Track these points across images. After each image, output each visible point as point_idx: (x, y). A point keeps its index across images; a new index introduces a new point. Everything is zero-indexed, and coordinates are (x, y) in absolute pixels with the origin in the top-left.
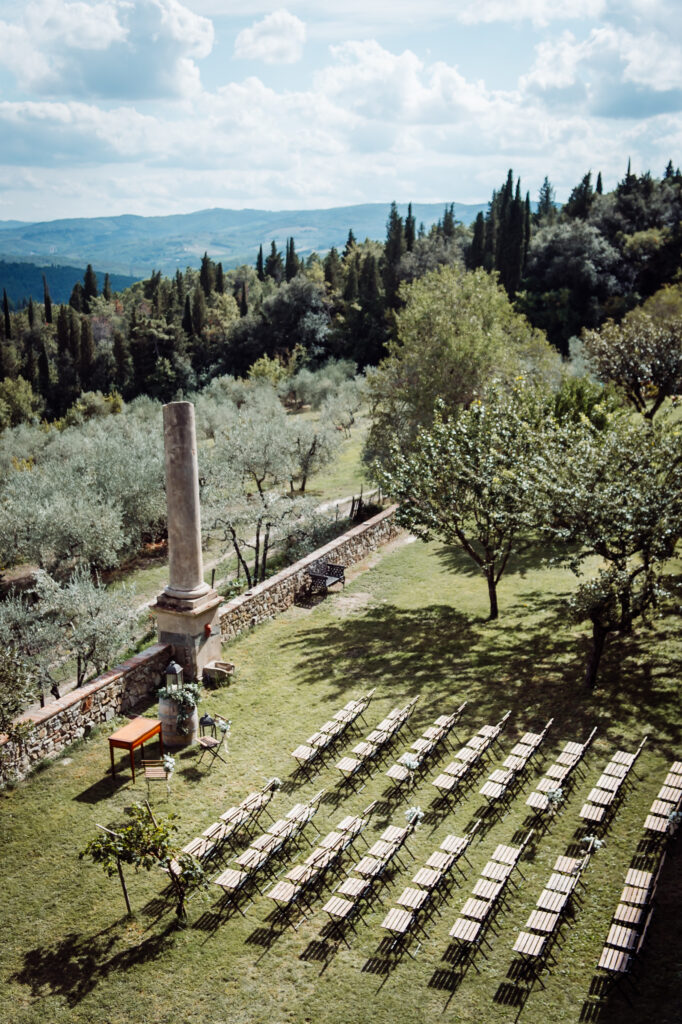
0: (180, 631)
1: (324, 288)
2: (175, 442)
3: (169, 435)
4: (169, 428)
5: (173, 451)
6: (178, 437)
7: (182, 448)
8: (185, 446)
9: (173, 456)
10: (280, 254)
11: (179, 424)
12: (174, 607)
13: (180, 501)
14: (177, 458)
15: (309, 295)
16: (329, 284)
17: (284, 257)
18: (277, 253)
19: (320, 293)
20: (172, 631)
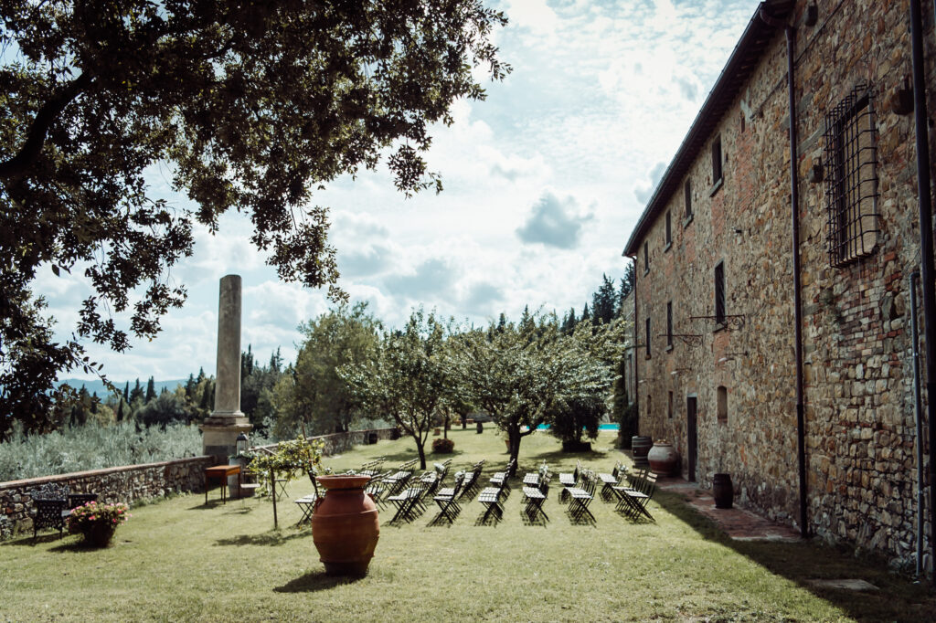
0: (223, 443)
1: (185, 401)
2: (229, 302)
3: (225, 297)
4: (225, 292)
5: (227, 309)
6: (232, 299)
7: (234, 307)
8: (237, 305)
9: (227, 312)
10: (142, 388)
11: (233, 289)
12: (218, 424)
13: (229, 345)
14: (230, 313)
15: (173, 406)
16: (189, 398)
17: (145, 389)
18: (140, 387)
19: (182, 405)
20: (216, 444)
